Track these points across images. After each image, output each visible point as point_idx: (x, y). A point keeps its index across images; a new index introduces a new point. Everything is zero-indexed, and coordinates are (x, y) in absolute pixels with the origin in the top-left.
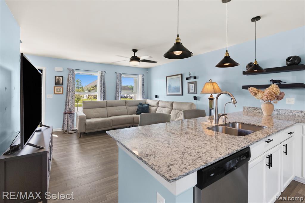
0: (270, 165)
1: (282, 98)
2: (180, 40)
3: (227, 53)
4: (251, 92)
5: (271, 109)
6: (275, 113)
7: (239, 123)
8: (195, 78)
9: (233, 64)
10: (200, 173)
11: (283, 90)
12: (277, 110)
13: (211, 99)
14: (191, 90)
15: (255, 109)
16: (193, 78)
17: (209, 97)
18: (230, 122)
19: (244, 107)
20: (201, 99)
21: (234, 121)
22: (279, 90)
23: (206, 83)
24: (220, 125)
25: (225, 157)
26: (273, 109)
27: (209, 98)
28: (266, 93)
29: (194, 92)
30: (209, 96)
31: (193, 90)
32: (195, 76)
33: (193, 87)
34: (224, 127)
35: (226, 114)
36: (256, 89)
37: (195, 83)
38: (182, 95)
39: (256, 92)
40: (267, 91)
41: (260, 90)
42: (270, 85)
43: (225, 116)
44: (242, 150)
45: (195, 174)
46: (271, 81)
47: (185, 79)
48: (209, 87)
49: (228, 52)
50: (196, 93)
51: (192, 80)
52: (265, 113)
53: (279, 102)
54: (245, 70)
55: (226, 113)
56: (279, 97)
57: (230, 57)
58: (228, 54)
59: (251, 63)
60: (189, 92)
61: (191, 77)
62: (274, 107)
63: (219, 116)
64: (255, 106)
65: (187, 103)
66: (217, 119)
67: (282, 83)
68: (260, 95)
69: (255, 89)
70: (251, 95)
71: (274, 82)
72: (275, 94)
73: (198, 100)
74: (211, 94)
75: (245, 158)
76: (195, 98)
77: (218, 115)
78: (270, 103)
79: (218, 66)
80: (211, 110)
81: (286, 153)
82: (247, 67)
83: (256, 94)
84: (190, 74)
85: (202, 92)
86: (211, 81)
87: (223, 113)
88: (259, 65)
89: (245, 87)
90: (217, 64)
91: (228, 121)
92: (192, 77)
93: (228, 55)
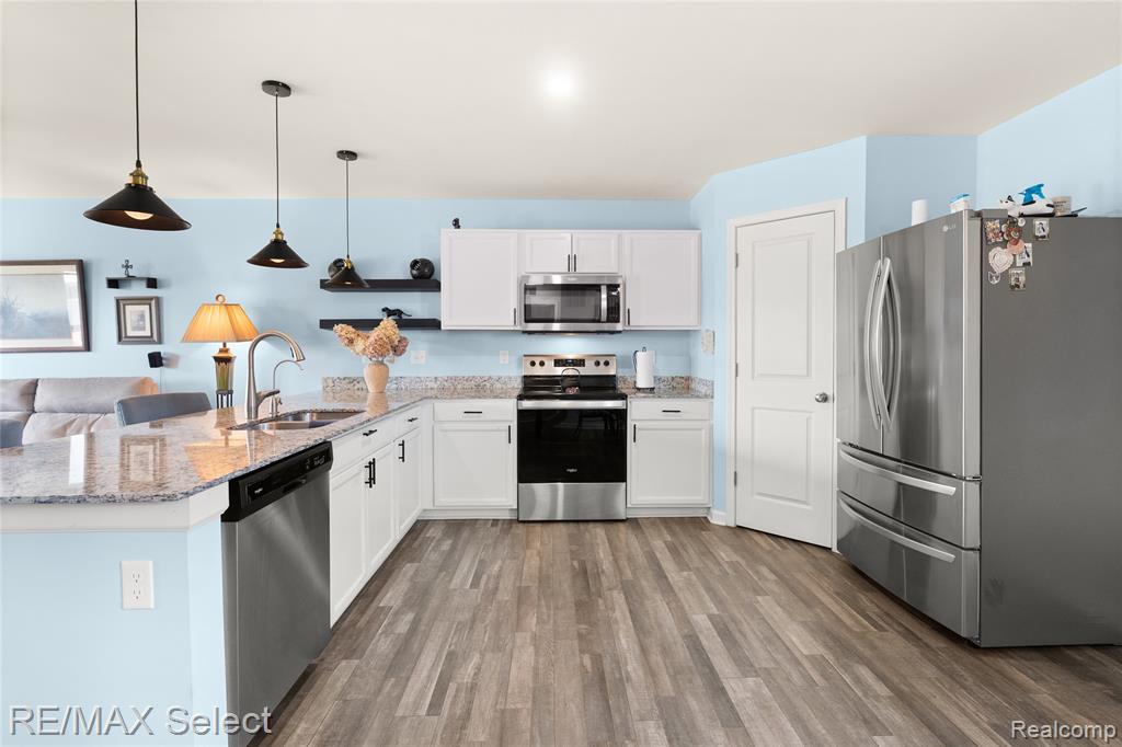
0: (371, 481)
1: (404, 351)
2: (147, 178)
3: (278, 232)
4: (340, 336)
5: (383, 379)
6: (391, 386)
7: (312, 412)
8: (152, 283)
9: (293, 261)
10: (235, 485)
11: (406, 334)
12: (397, 378)
13: (224, 360)
14: (134, 329)
15: (352, 381)
16: (144, 283)
17: (216, 353)
18: (289, 411)
19: (325, 380)
20: (181, 363)
21: (300, 409)
22: (397, 331)
23: (204, 305)
24: (261, 421)
25: (282, 457)
26: (388, 377)
27: (216, 358)
28: (372, 339)
29: (152, 336)
30: (214, 349)
31: (144, 329)
32: (151, 276)
33: (142, 317)
34: (274, 423)
35: (278, 392)
36: (353, 330)
37: (153, 302)
38: (88, 347)
39: (353, 336)
40: (375, 334)
41: (360, 332)
42: (381, 320)
43: (276, 396)
44: (316, 446)
45: (226, 486)
46: (384, 310)
47: (105, 284)
48: (216, 320)
49: (282, 229)
50: (160, 341)
51: (140, 290)
52: (371, 388)
53: (400, 360)
54: (327, 276)
55: (277, 388)
56: (398, 349)
57: (285, 242)
58: (282, 234)
59: (341, 260)
60: (126, 337)
61: (130, 278)
62: (388, 372)
63: (259, 399)
64: (352, 375)
65: (118, 379)
66: (253, 405)
67: (404, 317)
68: (360, 344)
69: (350, 329)
70: (342, 344)
71: (389, 312)
72: (391, 341)
73: (168, 366)
74: (225, 345)
75: (323, 460)
76: (156, 360)
77: (257, 395)
78: (382, 363)
79: (253, 261)
80: (225, 398)
81: (403, 458)
82: (330, 269)
83: (351, 341)
84: (127, 267)
85: (187, 339)
86: (220, 298)
87: (271, 389)
88: (356, 271)
89: (327, 324)
90: (251, 255)
91: (282, 410)
92: (141, 279)
93: (280, 237)
